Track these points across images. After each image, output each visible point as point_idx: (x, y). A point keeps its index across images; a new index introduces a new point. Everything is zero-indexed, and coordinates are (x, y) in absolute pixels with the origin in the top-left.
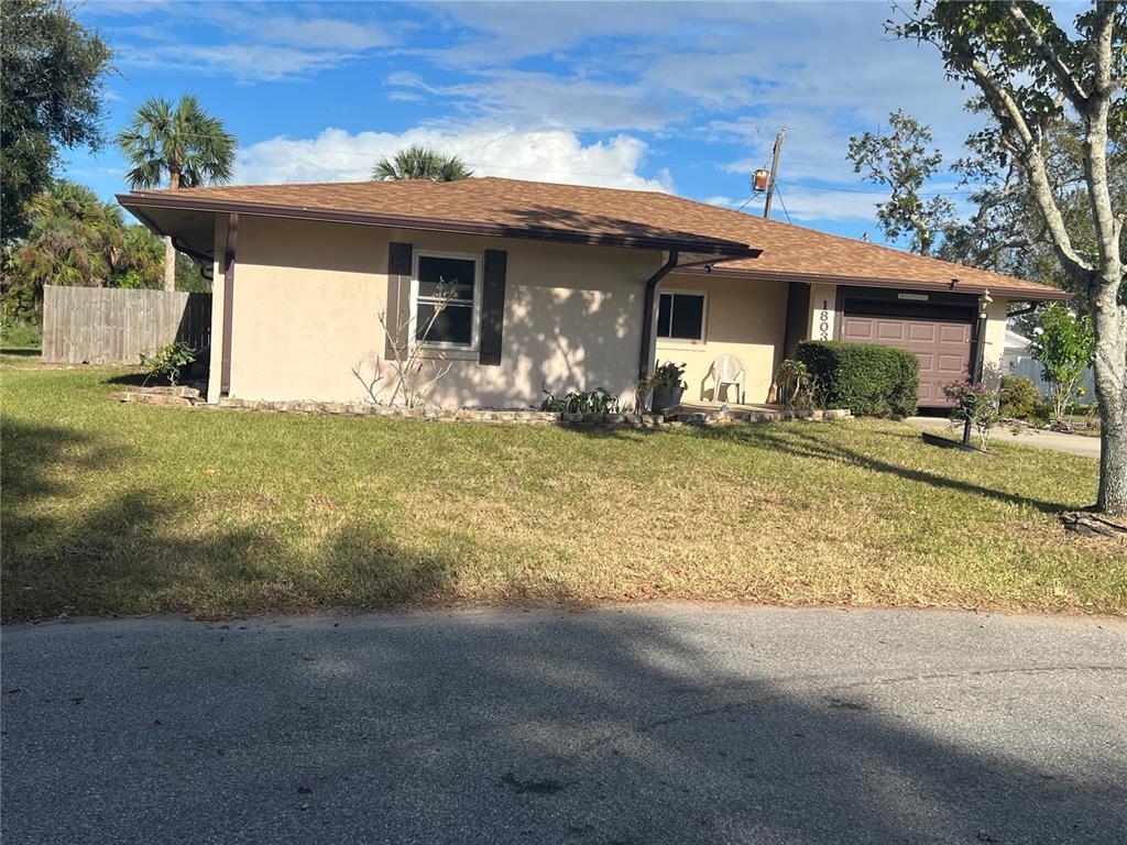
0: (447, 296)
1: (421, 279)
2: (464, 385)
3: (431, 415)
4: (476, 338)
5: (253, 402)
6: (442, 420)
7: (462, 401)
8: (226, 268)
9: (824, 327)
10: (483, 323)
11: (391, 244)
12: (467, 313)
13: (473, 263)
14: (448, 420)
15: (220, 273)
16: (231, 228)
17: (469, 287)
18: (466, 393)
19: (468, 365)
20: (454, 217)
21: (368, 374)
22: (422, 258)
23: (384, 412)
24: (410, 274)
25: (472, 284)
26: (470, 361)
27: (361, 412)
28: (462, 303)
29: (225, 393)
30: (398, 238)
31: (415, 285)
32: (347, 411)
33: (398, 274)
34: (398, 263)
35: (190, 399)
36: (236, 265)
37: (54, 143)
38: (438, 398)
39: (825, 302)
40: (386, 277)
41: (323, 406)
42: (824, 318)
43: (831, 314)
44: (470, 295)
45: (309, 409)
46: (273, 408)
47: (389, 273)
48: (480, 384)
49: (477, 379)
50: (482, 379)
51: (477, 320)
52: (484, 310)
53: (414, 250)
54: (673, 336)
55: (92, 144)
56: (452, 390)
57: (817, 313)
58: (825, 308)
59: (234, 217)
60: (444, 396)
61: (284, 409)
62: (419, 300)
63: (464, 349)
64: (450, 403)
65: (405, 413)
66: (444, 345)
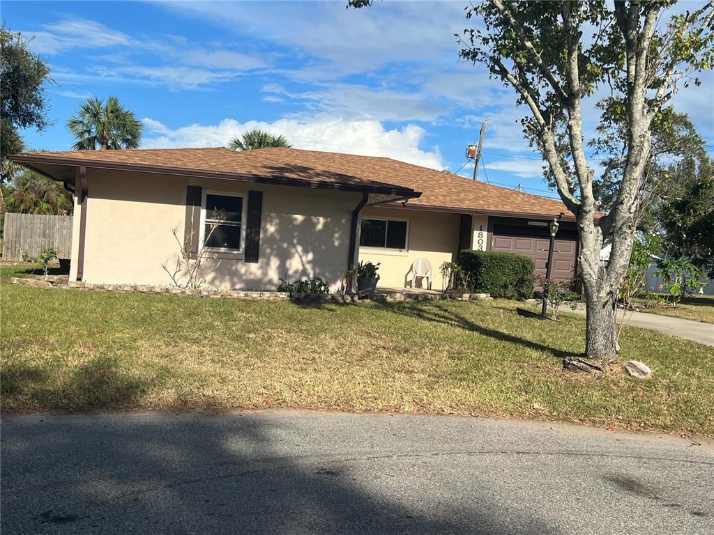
0: (220, 219)
1: (209, 208)
2: (235, 274)
3: (205, 293)
4: (243, 245)
5: (91, 284)
6: (212, 296)
7: (233, 285)
8: (82, 201)
9: (480, 242)
10: (247, 235)
11: (189, 187)
12: (237, 230)
13: (241, 198)
14: (216, 296)
15: (78, 203)
16: (82, 176)
17: (237, 214)
18: (236, 280)
19: (237, 263)
20: (226, 170)
21: (172, 267)
22: (208, 196)
23: (174, 292)
24: (200, 206)
25: (241, 212)
26: (238, 260)
27: (159, 291)
28: (234, 224)
29: (79, 279)
30: (193, 183)
31: (203, 212)
32: (151, 291)
33: (192, 205)
34: (192, 198)
35: (52, 283)
36: (88, 199)
37: (15, 125)
38: (217, 283)
39: (481, 226)
40: (185, 207)
41: (135, 288)
42: (480, 236)
43: (485, 234)
44: (239, 219)
45: (126, 289)
46: (103, 288)
47: (186, 205)
48: (245, 274)
49: (243, 270)
50: (246, 271)
51: (244, 233)
52: (247, 228)
53: (203, 191)
54: (387, 247)
55: (38, 126)
56: (227, 278)
57: (476, 233)
58: (481, 230)
59: (83, 169)
60: (221, 282)
61: (110, 289)
62: (206, 222)
63: (235, 252)
64: (225, 287)
65: (188, 292)
66: (223, 250)
